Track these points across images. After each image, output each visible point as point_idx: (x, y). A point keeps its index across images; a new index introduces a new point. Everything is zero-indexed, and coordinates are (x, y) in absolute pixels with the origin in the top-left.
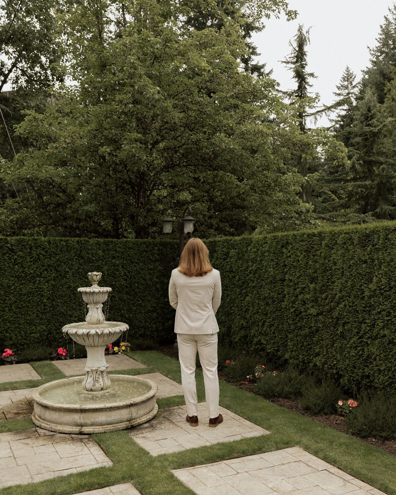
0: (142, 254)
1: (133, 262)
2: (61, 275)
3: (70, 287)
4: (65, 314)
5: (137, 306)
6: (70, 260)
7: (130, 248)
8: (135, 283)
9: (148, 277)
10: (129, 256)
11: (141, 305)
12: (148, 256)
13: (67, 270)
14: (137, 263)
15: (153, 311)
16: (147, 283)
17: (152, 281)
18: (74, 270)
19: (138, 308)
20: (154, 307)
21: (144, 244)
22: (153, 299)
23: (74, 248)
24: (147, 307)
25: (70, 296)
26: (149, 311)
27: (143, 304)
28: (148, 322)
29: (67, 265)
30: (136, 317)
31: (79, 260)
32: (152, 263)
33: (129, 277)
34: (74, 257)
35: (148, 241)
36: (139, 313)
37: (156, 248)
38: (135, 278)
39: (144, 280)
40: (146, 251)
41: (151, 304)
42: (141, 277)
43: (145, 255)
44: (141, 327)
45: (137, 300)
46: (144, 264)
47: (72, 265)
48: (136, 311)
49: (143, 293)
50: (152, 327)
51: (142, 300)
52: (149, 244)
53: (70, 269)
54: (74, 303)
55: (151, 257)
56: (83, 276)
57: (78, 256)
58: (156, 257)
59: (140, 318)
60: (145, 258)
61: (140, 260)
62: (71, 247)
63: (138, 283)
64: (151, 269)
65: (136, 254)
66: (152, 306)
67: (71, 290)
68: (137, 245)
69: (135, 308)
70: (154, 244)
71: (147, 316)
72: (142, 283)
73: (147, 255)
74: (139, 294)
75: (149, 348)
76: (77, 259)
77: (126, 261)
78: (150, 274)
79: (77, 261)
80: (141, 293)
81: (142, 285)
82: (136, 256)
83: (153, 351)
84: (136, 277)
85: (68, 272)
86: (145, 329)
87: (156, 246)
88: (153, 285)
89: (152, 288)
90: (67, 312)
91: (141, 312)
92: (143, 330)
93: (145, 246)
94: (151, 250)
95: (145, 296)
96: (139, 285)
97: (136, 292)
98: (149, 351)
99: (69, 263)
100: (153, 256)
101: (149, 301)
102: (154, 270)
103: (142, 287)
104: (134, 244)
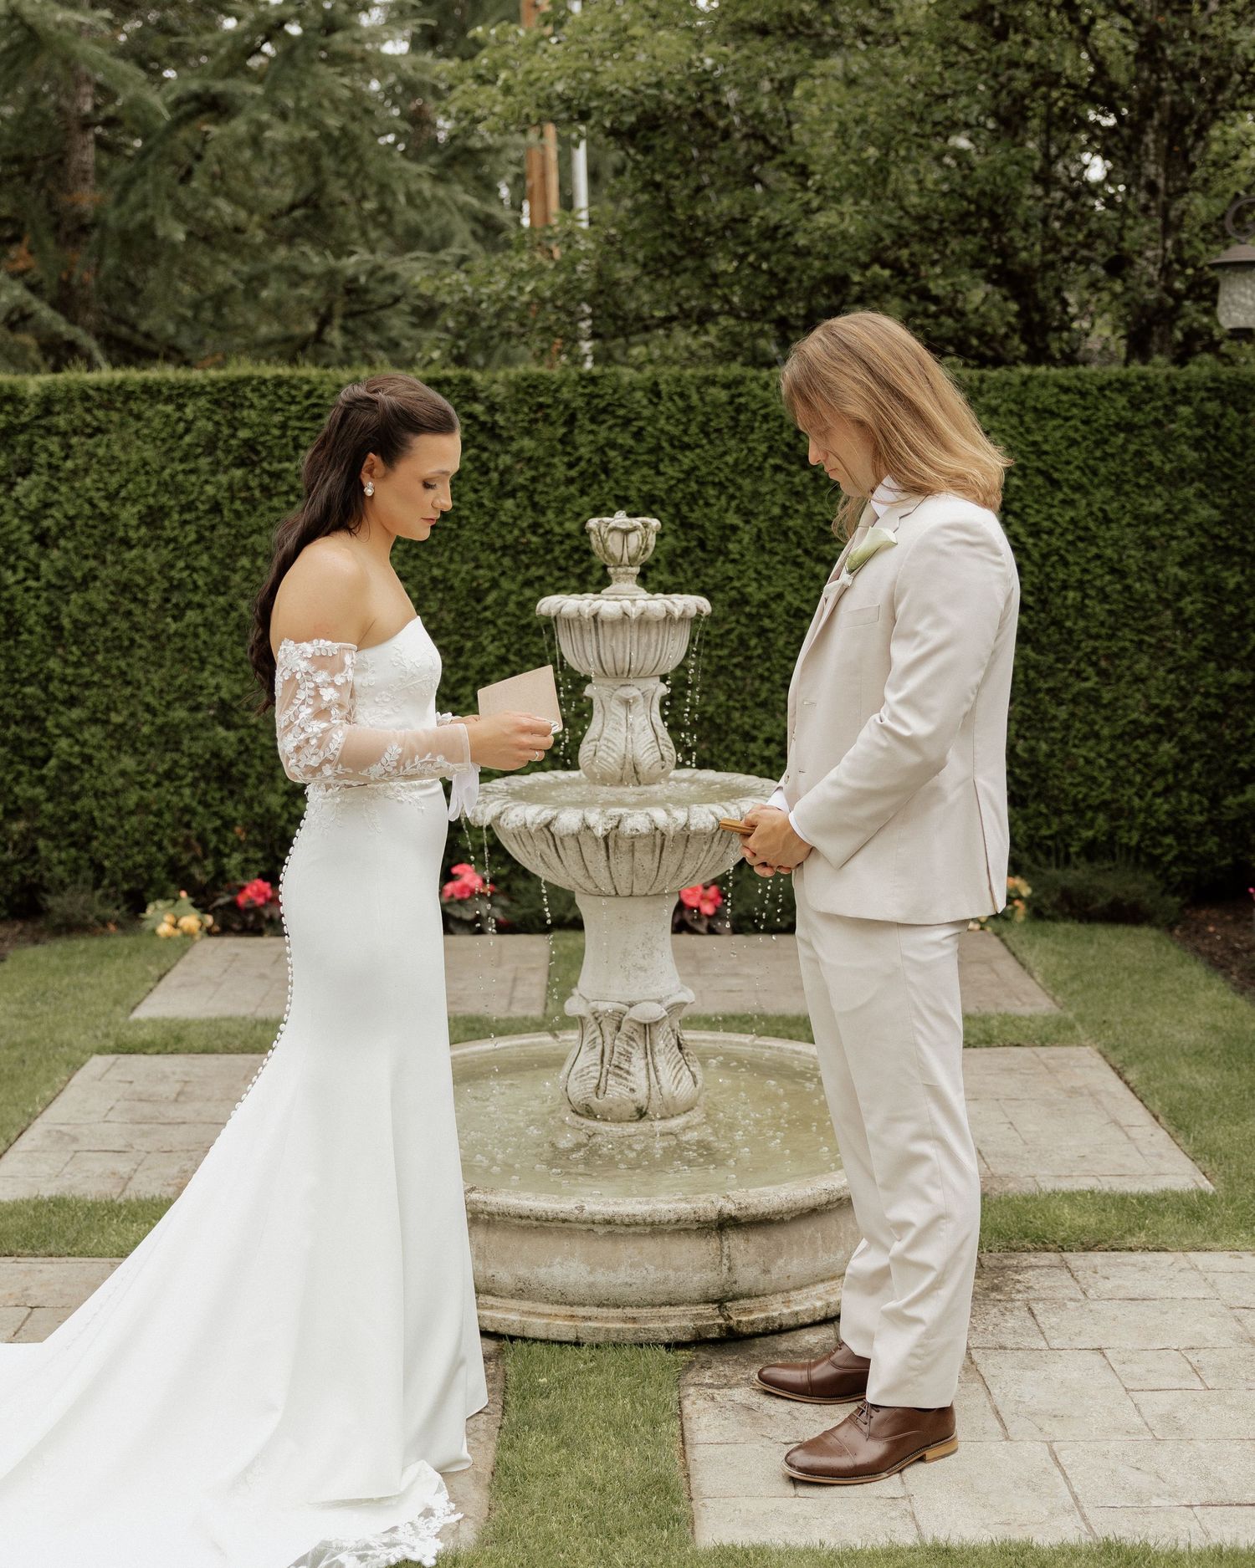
0: (1106, 442)
1: (1055, 484)
2: (702, 544)
3: (744, 600)
4: (718, 727)
5: (1074, 701)
6: (745, 473)
7: (1044, 413)
8: (1065, 586)
9: (1134, 557)
10: (1041, 454)
11: (1093, 699)
12: (1139, 454)
13: (732, 518)
14: (1078, 488)
15: (1158, 729)
16: (1128, 588)
17: (1156, 581)
18: (761, 522)
19: (1080, 711)
20: (1167, 713)
21: (1119, 391)
22: (1161, 672)
23: (766, 418)
24: (1126, 708)
25: (742, 642)
26: (1137, 731)
27: (1107, 696)
28: (1130, 783)
29: (732, 497)
30: (1068, 755)
31: (789, 474)
32: (1159, 489)
33: (1036, 555)
34: (766, 457)
35: (1141, 378)
36: (1085, 738)
37: (1184, 410)
38: (1066, 564)
39: (1113, 571)
40: (1129, 428)
41: (1147, 697)
42: (1098, 557)
43: (1124, 448)
44: (1096, 809)
45: (1078, 674)
46: (1119, 490)
47: (756, 495)
48: (1067, 727)
49: (1110, 637)
50: (1149, 811)
51: (1102, 673)
52: (1148, 389)
53: (748, 515)
54: (762, 678)
55: (1156, 458)
56: (807, 552)
57: (785, 457)
58: (1181, 457)
59: (1088, 761)
60: (1124, 463)
61: (1095, 473)
62: (754, 413)
63: (1081, 585)
64: (1156, 519)
65: (1073, 443)
66: (1152, 708)
67: (750, 616)
68: (1083, 394)
69: (1063, 713)
70: (1174, 391)
71: (1126, 756)
72: (1101, 590)
73: (1132, 448)
74: (1086, 646)
75: (1123, 914)
76: (777, 469)
77: (1024, 476)
78: (1148, 544)
79: (781, 477)
80: (1097, 637)
81: (1105, 598)
82: (1074, 451)
83: (1145, 931)
84: (1070, 558)
85: (734, 529)
86: (1113, 818)
87: (1187, 401)
88: (1160, 599)
89: (1157, 614)
90: (729, 719)
91: (1097, 735)
92: (1101, 819)
93: (1122, 401)
94: (1158, 423)
95: (1116, 655)
96: (1086, 596)
97: (1071, 632)
98: (1121, 930)
99: (740, 488)
100: (1165, 450)
101: (1139, 679)
102: (1171, 523)
103: (1098, 609)
104: (1066, 390)
